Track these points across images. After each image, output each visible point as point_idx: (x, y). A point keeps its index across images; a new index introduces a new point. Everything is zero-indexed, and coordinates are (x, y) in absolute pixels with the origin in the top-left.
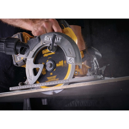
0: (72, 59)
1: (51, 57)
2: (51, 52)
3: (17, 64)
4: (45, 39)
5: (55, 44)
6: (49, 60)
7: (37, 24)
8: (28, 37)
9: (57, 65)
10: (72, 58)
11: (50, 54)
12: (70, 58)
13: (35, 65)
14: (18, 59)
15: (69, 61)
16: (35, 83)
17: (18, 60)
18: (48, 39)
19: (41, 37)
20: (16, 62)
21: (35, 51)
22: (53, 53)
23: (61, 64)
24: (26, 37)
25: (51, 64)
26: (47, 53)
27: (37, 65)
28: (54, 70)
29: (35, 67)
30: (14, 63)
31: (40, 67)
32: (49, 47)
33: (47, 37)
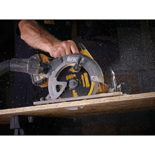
0: (95, 78)
3: (36, 83)
4: (68, 60)
10: (96, 77)
12: (94, 76)
15: (93, 79)
17: (37, 80)
21: (58, 71)
24: (44, 59)
30: (33, 83)
33: (70, 58)
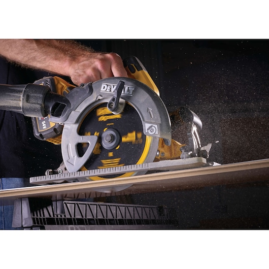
0: (153, 128)
1: (112, 124)
2: (112, 114)
3: (41, 135)
4: (102, 89)
5: (121, 100)
6: (110, 128)
7: (82, 63)
8: (65, 85)
9: (124, 139)
10: (154, 125)
11: (111, 117)
12: (150, 125)
13: (81, 137)
14: (45, 125)
15: (149, 131)
16: (80, 170)
17: (44, 128)
18: (108, 89)
19: (93, 86)
20: (39, 131)
21: (81, 111)
22: (117, 115)
23: (131, 137)
24: (60, 86)
25: (112, 136)
26: (105, 115)
27: (84, 136)
28: (117, 148)
29: (80, 142)
30: (37, 134)
31: (90, 140)
32: (110, 103)
33: (106, 86)
